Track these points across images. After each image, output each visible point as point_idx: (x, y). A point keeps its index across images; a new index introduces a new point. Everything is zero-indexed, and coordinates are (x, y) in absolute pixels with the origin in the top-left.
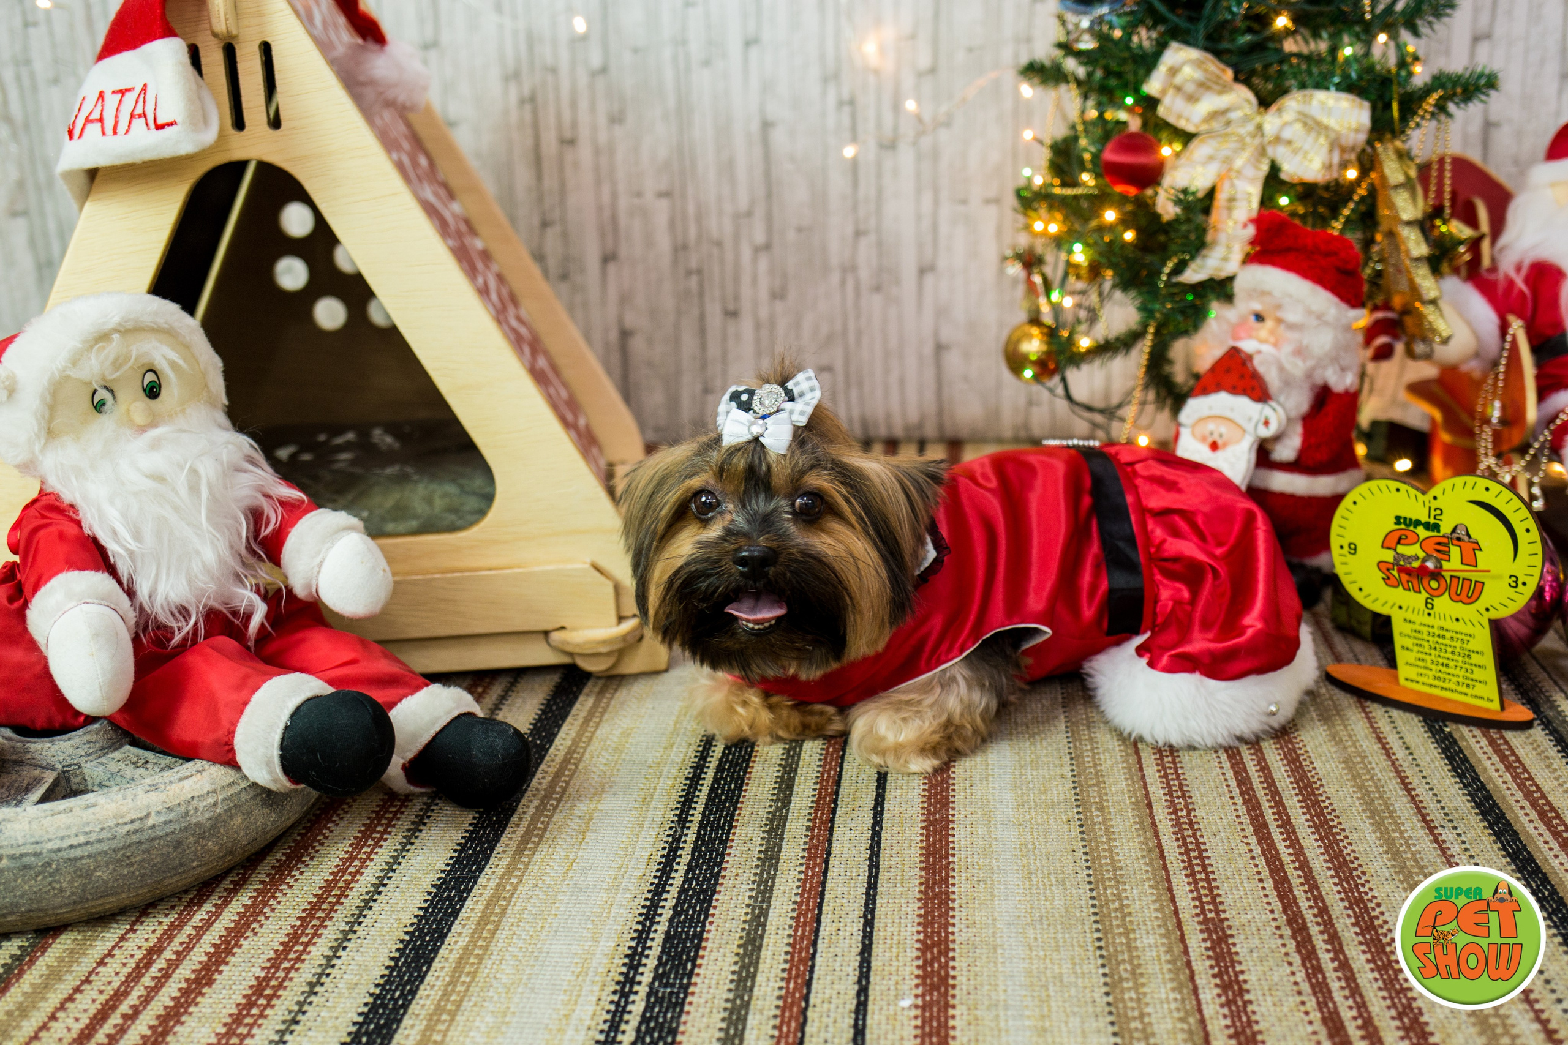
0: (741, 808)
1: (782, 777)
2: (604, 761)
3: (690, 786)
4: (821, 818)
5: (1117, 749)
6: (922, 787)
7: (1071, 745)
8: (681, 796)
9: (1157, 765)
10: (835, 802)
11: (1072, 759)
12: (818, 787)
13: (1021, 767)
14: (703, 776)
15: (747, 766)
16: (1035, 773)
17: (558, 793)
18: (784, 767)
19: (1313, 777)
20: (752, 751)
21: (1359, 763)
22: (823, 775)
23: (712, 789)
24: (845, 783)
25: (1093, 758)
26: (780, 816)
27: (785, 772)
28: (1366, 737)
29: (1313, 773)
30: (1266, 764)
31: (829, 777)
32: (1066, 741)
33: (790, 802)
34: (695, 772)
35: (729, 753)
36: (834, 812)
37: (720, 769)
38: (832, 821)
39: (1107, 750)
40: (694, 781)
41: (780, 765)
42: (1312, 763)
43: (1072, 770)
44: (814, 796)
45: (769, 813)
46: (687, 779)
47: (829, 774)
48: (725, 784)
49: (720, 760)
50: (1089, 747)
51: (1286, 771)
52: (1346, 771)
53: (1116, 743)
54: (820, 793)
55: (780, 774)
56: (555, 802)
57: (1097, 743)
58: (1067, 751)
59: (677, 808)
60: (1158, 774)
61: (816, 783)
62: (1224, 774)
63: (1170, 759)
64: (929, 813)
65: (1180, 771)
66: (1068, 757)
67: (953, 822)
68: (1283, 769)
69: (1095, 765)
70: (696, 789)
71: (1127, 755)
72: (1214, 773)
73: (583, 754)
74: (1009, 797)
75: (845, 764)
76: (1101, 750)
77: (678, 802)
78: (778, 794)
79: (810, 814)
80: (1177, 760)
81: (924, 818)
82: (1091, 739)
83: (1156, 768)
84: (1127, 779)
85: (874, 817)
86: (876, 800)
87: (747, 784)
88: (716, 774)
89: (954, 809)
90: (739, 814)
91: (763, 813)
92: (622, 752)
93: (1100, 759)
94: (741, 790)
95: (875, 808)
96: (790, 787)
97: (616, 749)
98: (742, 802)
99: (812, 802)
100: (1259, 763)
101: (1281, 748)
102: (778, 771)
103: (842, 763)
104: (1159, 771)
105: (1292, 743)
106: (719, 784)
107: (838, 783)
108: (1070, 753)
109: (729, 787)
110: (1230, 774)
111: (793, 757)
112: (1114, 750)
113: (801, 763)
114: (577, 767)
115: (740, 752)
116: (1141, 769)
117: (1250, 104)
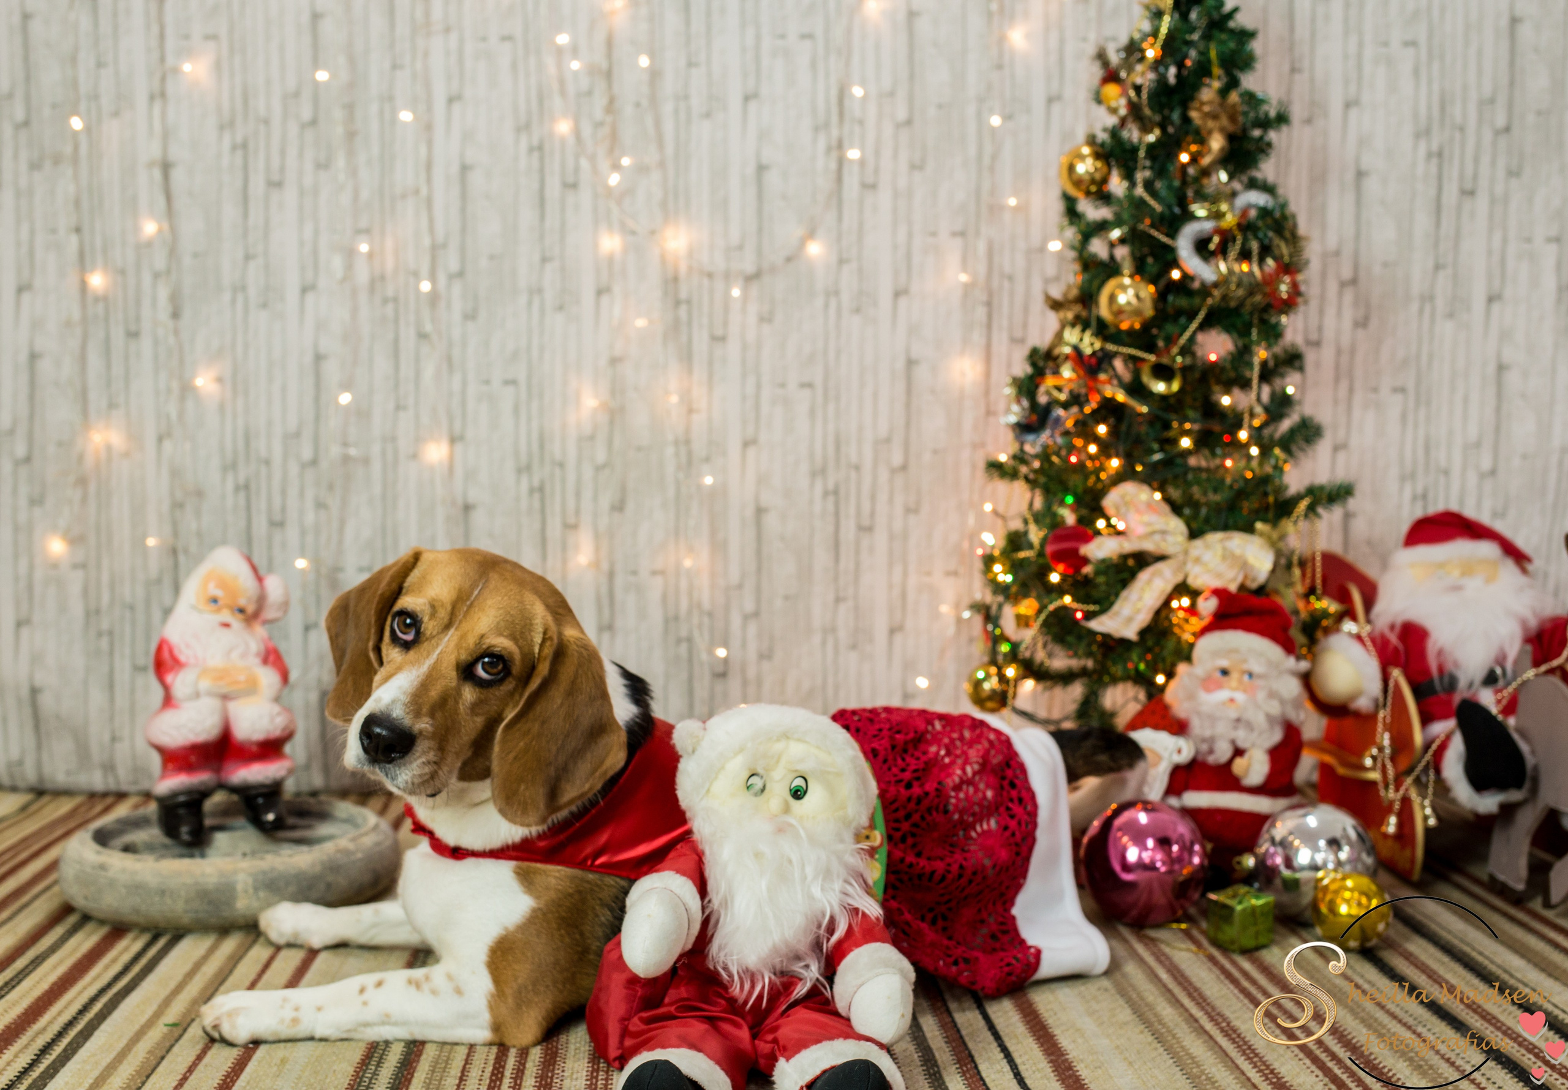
60: (1192, 1002)
63: (1196, 994)
65: (1208, 1000)
69: (1142, 999)
71: (1163, 992)
74: (1087, 1019)
76: (1141, 989)
79: (943, 1033)
80: (1202, 994)
81: (1031, 1033)
83: (1189, 999)
84: (1170, 1006)
85: (994, 1034)
86: (988, 1024)
89: (1051, 1028)
93: (1143, 995)
112: (1151, 989)
116: (1178, 1000)
117: (1182, 534)
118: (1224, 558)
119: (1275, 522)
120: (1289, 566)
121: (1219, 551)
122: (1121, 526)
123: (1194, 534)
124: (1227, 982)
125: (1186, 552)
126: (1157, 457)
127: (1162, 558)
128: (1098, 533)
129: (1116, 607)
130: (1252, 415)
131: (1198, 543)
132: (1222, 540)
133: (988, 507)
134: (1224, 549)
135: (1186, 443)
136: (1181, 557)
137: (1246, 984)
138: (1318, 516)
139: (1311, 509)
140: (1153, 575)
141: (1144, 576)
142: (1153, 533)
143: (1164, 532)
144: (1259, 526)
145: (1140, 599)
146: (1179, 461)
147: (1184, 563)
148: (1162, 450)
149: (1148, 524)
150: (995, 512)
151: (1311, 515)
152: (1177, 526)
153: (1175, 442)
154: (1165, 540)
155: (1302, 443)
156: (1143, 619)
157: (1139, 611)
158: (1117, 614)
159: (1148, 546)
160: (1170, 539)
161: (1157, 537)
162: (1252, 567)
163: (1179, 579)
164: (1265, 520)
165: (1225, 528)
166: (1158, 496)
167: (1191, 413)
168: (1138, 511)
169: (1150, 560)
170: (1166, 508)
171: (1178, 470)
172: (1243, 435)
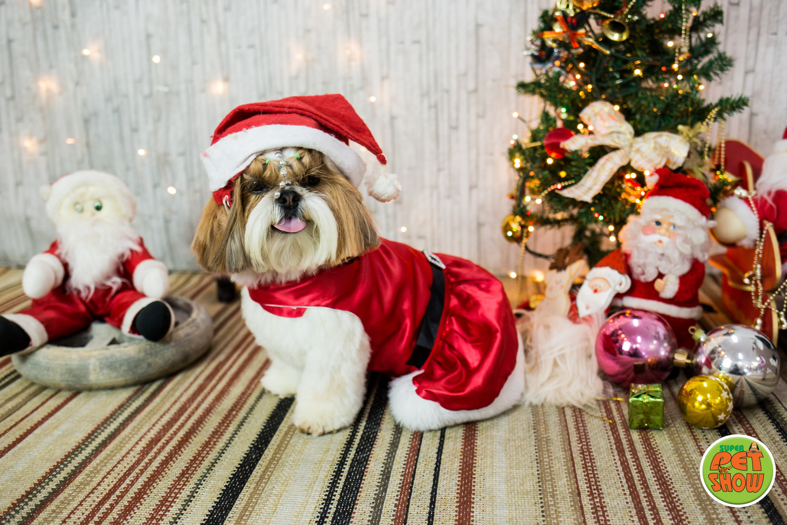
1: (384, 471)
2: (292, 459)
3: (335, 477)
4: (403, 499)
5: (562, 457)
7: (537, 454)
9: (583, 468)
11: (537, 463)
13: (511, 468)
14: (343, 470)
15: (367, 464)
16: (518, 472)
19: (667, 477)
21: (691, 468)
22: (406, 470)
27: (386, 468)
28: (694, 451)
29: (667, 475)
30: (642, 469)
31: (409, 472)
32: (535, 451)
33: (387, 488)
34: (339, 467)
35: (358, 456)
36: (411, 493)
37: (352, 466)
38: (409, 500)
39: (556, 458)
40: (338, 473)
41: (384, 463)
42: (666, 468)
43: (538, 470)
44: (400, 484)
45: (375, 494)
46: (334, 472)
47: (409, 470)
48: (354, 475)
49: (353, 460)
50: (547, 456)
51: (652, 473)
52: (684, 474)
53: (561, 453)
54: (403, 482)
55: (383, 469)
58: (535, 458)
59: (327, 491)
60: (583, 474)
61: (402, 476)
62: (619, 474)
63: (590, 464)
64: (461, 497)
65: (595, 472)
66: (536, 461)
67: (474, 503)
68: (651, 471)
69: (550, 467)
70: (338, 479)
71: (567, 461)
72: (613, 475)
73: (282, 455)
74: (503, 487)
75: (418, 464)
76: (553, 458)
77: (328, 487)
78: (381, 482)
79: (397, 496)
80: (594, 465)
81: (458, 500)
82: (548, 450)
83: (582, 470)
84: (567, 477)
85: (431, 499)
86: (433, 488)
87: (366, 476)
88: (350, 468)
89: (474, 494)
90: (360, 496)
91: (373, 494)
92: (302, 454)
93: (552, 463)
94: (362, 479)
95: (432, 492)
96: (388, 478)
98: (362, 487)
99: (399, 488)
100: (638, 468)
101: (649, 458)
102: (382, 467)
103: (416, 464)
104: (584, 472)
105: (655, 455)
106: (351, 475)
107: (413, 476)
108: (537, 459)
109: (356, 477)
110: (622, 475)
111: (390, 458)
112: (560, 458)
113: (395, 462)
115: (363, 454)
116: (574, 470)
117: (630, 133)
118: (655, 149)
119: (692, 125)
120: (701, 154)
121: (652, 145)
122: (590, 128)
123: (638, 133)
124: (616, 452)
125: (631, 146)
126: (618, 82)
127: (615, 149)
128: (578, 132)
129: (582, 181)
130: (680, 53)
131: (639, 139)
132: (655, 138)
133: (515, 115)
134: (656, 143)
135: (638, 72)
136: (627, 149)
137: (628, 456)
138: (724, 119)
139: (720, 115)
140: (607, 160)
141: (602, 161)
142: (612, 133)
143: (619, 133)
144: (680, 127)
145: (598, 176)
146: (633, 84)
147: (630, 153)
148: (622, 77)
149: (609, 127)
150: (519, 118)
151: (719, 120)
152: (627, 128)
153: (631, 72)
154: (618, 137)
155: (719, 72)
156: (597, 189)
157: (595, 184)
158: (582, 185)
159: (608, 142)
160: (622, 136)
161: (615, 135)
162: (673, 155)
163: (624, 163)
164: (684, 124)
165: (659, 128)
166: (617, 108)
167: (639, 53)
168: (603, 119)
169: (608, 150)
170: (622, 117)
171: (633, 90)
172: (675, 66)
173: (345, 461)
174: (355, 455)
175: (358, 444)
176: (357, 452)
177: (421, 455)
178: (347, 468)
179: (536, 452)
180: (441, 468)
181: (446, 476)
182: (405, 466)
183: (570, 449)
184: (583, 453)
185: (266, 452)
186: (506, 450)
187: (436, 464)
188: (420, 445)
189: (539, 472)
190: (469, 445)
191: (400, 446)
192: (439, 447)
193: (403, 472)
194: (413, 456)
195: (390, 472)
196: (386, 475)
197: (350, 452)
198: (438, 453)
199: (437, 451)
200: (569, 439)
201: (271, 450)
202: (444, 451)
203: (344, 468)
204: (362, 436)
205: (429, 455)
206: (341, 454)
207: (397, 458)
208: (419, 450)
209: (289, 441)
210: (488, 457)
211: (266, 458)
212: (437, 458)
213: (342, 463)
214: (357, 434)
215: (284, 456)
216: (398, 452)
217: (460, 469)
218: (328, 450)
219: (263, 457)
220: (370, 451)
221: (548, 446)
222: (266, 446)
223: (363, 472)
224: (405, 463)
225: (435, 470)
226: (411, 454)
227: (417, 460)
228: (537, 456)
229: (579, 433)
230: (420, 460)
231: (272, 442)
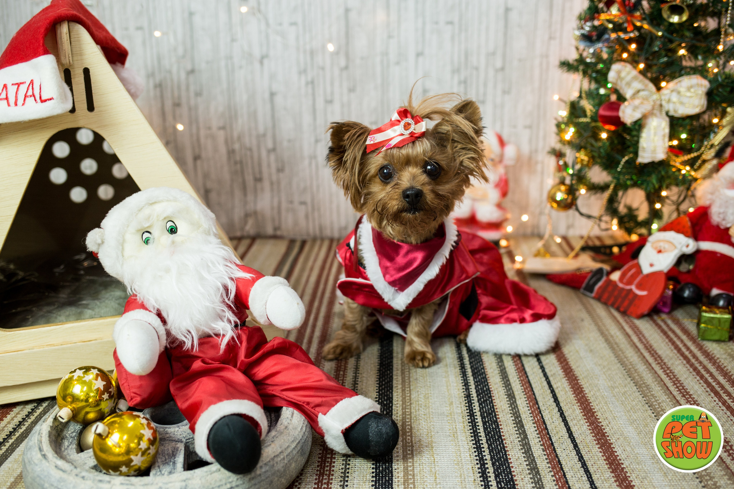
0: (505, 439)
2: (422, 413)
3: (473, 427)
4: (547, 444)
5: (668, 400)
6: (586, 424)
7: (644, 399)
8: (471, 433)
10: (549, 434)
11: (649, 406)
12: (535, 425)
13: (628, 411)
15: (495, 415)
16: (636, 415)
17: (408, 432)
18: (514, 414)
20: (493, 406)
22: (534, 418)
23: (485, 429)
24: (548, 423)
25: (659, 405)
26: (526, 443)
27: (515, 418)
32: (641, 396)
33: (526, 435)
34: (471, 418)
35: (483, 408)
36: (551, 440)
38: (552, 444)
39: (663, 401)
40: (473, 424)
41: (511, 413)
43: (653, 413)
44: (536, 431)
45: (519, 441)
46: (469, 422)
47: (537, 417)
48: (489, 425)
49: (480, 411)
54: (538, 429)
55: (513, 418)
56: (409, 438)
57: (656, 397)
59: (473, 440)
61: (533, 423)
64: (598, 440)
67: (612, 444)
70: (476, 429)
73: (411, 410)
74: (630, 428)
75: (542, 412)
77: (472, 436)
78: (518, 430)
79: (540, 441)
81: (597, 442)
82: (652, 395)
85: (572, 443)
86: (568, 432)
87: (501, 425)
88: (482, 419)
89: (608, 436)
90: (506, 443)
91: (516, 441)
92: (429, 407)
93: (662, 406)
94: (499, 429)
95: (570, 437)
96: (522, 426)
97: (426, 406)
98: (504, 436)
99: (537, 434)
102: (512, 417)
103: (540, 412)
106: (486, 425)
107: (544, 423)
108: (647, 403)
109: (492, 427)
111: (515, 408)
113: (520, 412)
114: (411, 416)
115: (488, 406)
124: (712, 395)
126: (664, 60)
135: (682, 52)
146: (677, 63)
148: (667, 56)
153: (675, 51)
172: (720, 48)
173: (473, 413)
174: (479, 407)
175: (477, 396)
176: (480, 404)
177: (541, 404)
178: (479, 419)
179: (643, 397)
180: (566, 414)
181: (575, 422)
182: (532, 415)
183: (671, 393)
184: (684, 396)
185: (394, 407)
186: (615, 396)
187: (559, 411)
188: (534, 394)
189: (655, 414)
190: (579, 394)
191: (517, 397)
192: (553, 396)
193: (532, 420)
194: (533, 404)
195: (521, 421)
196: (519, 424)
197: (473, 405)
198: (555, 401)
199: (553, 400)
200: (665, 384)
201: (398, 406)
202: (560, 399)
203: (477, 419)
204: (476, 388)
205: (549, 403)
206: (466, 406)
207: (520, 408)
208: (536, 399)
209: (410, 396)
210: (603, 403)
211: (397, 413)
212: (557, 406)
213: (471, 415)
214: (470, 387)
215: (413, 411)
216: (519, 402)
217: (583, 416)
218: (451, 403)
219: (394, 413)
220: (492, 402)
221: (650, 392)
222: (392, 402)
223: (496, 421)
224: (530, 411)
225: (561, 416)
226: (531, 404)
227: (539, 408)
228: (645, 400)
229: (671, 379)
230: (542, 408)
231: (395, 398)
